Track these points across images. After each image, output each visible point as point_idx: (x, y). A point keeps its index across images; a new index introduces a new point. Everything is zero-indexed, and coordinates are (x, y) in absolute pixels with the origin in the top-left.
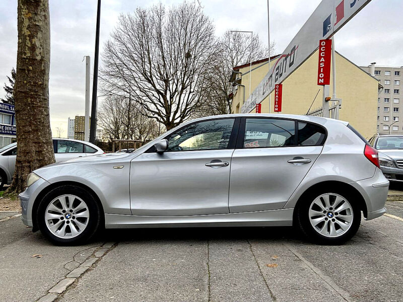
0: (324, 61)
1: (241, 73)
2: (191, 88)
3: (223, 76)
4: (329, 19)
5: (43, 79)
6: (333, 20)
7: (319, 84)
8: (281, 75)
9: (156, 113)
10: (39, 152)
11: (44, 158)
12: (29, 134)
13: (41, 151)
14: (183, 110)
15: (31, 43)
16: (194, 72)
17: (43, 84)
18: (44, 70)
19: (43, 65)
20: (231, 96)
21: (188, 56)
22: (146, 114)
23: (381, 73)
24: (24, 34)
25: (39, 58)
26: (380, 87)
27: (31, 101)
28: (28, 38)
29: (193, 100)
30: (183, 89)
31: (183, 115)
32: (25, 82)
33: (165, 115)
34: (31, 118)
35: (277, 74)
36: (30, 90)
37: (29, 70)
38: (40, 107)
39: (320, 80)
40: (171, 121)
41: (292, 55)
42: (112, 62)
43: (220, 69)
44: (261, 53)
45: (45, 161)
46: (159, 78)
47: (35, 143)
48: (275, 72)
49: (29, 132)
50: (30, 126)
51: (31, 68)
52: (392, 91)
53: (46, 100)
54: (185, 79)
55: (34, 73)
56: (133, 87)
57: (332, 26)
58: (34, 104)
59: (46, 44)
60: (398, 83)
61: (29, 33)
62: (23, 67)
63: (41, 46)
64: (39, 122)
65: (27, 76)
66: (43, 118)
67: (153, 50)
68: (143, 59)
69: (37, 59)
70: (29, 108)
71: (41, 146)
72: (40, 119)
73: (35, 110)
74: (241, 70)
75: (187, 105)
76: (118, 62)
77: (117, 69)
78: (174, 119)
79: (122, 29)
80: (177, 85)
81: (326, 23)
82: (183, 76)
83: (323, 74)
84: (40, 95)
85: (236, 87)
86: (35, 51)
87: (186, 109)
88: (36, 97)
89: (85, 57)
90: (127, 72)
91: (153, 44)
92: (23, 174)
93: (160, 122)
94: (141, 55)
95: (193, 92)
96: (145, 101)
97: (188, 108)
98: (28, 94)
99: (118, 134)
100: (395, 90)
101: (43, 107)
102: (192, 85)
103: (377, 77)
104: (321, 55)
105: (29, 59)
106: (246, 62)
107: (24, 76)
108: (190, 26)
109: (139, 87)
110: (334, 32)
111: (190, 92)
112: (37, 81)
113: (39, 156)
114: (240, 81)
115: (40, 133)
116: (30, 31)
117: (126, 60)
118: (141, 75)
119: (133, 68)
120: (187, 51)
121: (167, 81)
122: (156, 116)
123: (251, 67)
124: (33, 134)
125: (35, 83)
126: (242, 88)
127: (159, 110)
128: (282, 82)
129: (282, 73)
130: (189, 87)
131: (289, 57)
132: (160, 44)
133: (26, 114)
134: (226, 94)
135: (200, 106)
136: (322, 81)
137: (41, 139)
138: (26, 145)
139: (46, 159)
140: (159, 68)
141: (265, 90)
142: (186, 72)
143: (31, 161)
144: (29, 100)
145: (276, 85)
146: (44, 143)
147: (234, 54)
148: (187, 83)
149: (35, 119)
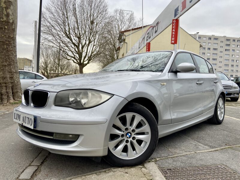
0: (174, 31)
1: (125, 35)
2: (94, 42)
3: (113, 37)
4: (178, 8)
5: (14, 34)
6: (180, 9)
7: (172, 43)
8: (150, 38)
9: (72, 57)
10: (11, 78)
11: (14, 82)
12: (6, 67)
13: (13, 77)
14: (89, 56)
15: (7, 12)
16: (96, 33)
17: (13, 37)
18: (14, 29)
19: (14, 25)
20: (119, 49)
21: (92, 23)
22: (66, 58)
23: (201, 38)
24: (2, 6)
25: (11, 21)
26: (201, 46)
27: (6, 47)
28: (4, 9)
29: (95, 50)
30: (89, 43)
31: (90, 59)
32: (3, 35)
33: (79, 59)
34: (7, 57)
35: (148, 37)
36: (6, 41)
37: (5, 29)
38: (12, 51)
39: (172, 41)
40: (82, 62)
41: (157, 27)
42: (45, 24)
43: (111, 32)
44: (135, 23)
45: (15, 83)
46: (75, 36)
47: (9, 72)
48: (146, 36)
49: (5, 66)
50: (6, 62)
51: (6, 27)
52: (207, 49)
53: (15, 46)
54: (91, 37)
55: (8, 30)
56: (58, 41)
57: (180, 12)
58: (8, 49)
59: (15, 13)
60: (210, 44)
61: (5, 6)
62: (2, 27)
63: (12, 14)
64: (11, 60)
65: (4, 32)
66: (14, 57)
67: (71, 18)
68: (65, 23)
69: (10, 22)
70: (5, 51)
71: (12, 74)
72: (11, 58)
73: (9, 53)
74: (125, 33)
75: (92, 53)
76: (48, 24)
77: (48, 29)
78: (84, 61)
79: (51, 4)
80: (86, 41)
81: (176, 10)
82: (89, 35)
83: (174, 38)
84: (12, 44)
85: (122, 43)
86: (9, 17)
87: (91, 55)
88: (9, 45)
89: (34, 21)
90: (54, 31)
91: (70, 14)
92: (2, 90)
93: (75, 63)
94: (63, 21)
95: (96, 45)
96: (66, 50)
97: (92, 54)
98: (4, 43)
99: (47, 70)
100: (208, 48)
101: (13, 51)
102: (95, 41)
103: (199, 40)
104: (173, 28)
105: (5, 22)
106: (127, 28)
107: (2, 32)
108: (93, 5)
109: (62, 41)
110: (181, 16)
111: (94, 45)
112: (10, 35)
113: (11, 80)
114: (124, 40)
115: (12, 67)
116: (6, 5)
117: (53, 23)
118: (63, 33)
119: (58, 29)
120: (92, 20)
121: (79, 38)
122: (73, 59)
123: (131, 32)
124: (8, 67)
125: (9, 36)
126: (126, 44)
127: (74, 55)
128: (150, 42)
129: (150, 37)
130: (93, 42)
131: (155, 27)
132: (75, 14)
133: (4, 55)
134: (115, 47)
135: (99, 54)
136: (173, 42)
137: (13, 70)
138: (3, 73)
139: (16, 82)
140: (74, 29)
141: (140, 46)
142: (91, 33)
143: (7, 83)
144: (5, 46)
145: (147, 43)
146: (14, 73)
147: (120, 23)
148: (92, 40)
149: (9, 58)
